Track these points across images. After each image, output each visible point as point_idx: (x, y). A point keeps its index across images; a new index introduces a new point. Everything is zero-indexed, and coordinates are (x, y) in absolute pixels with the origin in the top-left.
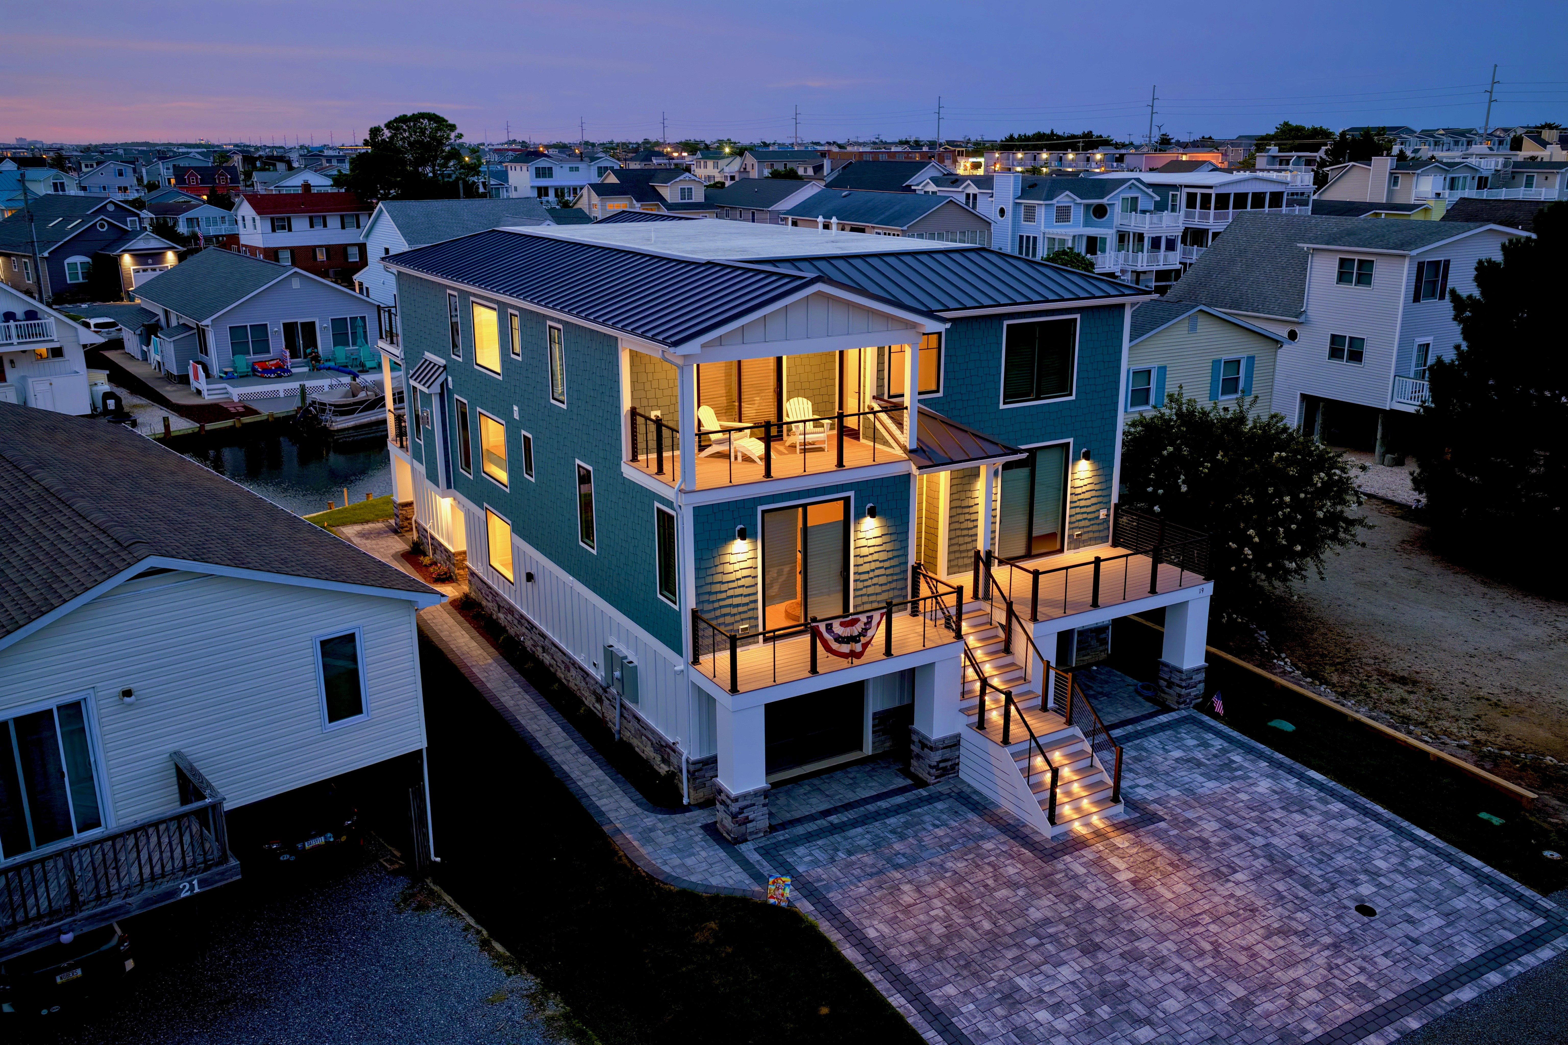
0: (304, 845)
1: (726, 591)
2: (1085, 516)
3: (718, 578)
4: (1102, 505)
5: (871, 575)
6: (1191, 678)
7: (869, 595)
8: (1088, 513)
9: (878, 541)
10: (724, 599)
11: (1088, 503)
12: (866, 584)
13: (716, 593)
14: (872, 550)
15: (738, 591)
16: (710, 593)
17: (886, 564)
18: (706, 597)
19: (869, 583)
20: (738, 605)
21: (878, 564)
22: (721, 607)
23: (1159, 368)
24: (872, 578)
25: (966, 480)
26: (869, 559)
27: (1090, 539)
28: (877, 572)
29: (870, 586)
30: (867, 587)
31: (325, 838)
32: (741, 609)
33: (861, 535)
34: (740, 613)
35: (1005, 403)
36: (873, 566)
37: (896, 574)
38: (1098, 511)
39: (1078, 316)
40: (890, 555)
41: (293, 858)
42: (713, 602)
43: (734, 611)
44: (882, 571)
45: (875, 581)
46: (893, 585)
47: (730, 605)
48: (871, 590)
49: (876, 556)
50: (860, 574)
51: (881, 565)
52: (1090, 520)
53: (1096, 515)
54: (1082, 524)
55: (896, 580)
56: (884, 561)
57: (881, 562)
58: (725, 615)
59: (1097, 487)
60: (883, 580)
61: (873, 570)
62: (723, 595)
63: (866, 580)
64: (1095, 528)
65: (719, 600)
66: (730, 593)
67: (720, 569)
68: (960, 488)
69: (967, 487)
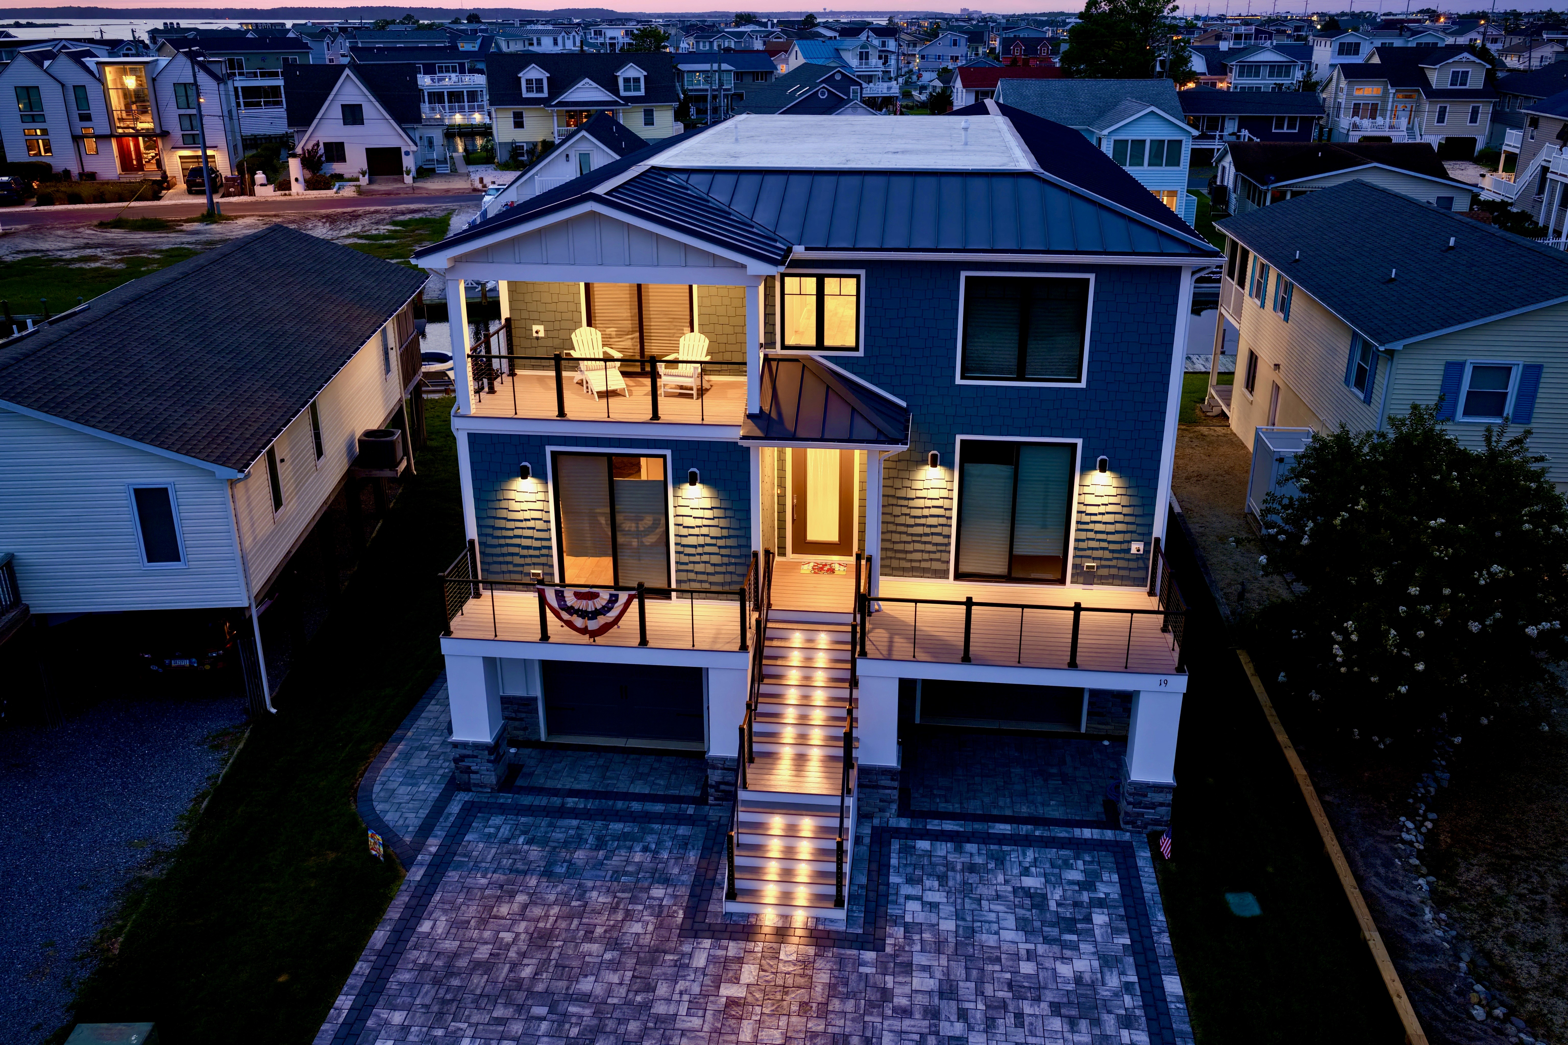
0: (171, 663)
1: (513, 529)
2: (1104, 545)
3: (504, 513)
4: (1135, 536)
5: (700, 550)
6: (1146, 796)
7: (697, 573)
8: (1109, 542)
9: (709, 514)
10: (511, 538)
11: (1110, 528)
12: (692, 559)
13: (502, 529)
14: (699, 522)
15: (529, 533)
16: (493, 527)
17: (721, 543)
18: (490, 531)
19: (697, 558)
20: (528, 548)
21: (708, 540)
22: (508, 545)
23: (1526, 367)
24: (700, 554)
25: (901, 465)
26: (696, 531)
27: (1113, 577)
28: (707, 549)
29: (698, 563)
30: (694, 563)
31: (190, 662)
32: (531, 552)
33: (681, 502)
34: (531, 556)
35: (963, 377)
36: (701, 540)
37: (734, 557)
38: (1129, 542)
39: (1092, 277)
40: (725, 533)
41: (160, 670)
42: (498, 537)
43: (525, 552)
44: (714, 549)
45: (705, 558)
46: (731, 568)
47: (519, 546)
48: (700, 568)
49: (705, 531)
50: (684, 546)
51: (713, 541)
52: (1112, 551)
53: (1124, 546)
54: (1096, 554)
55: (735, 564)
56: (716, 538)
57: (712, 538)
58: (513, 554)
59: (1126, 511)
60: (716, 559)
61: (702, 546)
62: (510, 533)
63: (694, 555)
64: (1122, 563)
65: (505, 537)
66: (518, 532)
67: (504, 504)
68: (893, 473)
69: (904, 474)
